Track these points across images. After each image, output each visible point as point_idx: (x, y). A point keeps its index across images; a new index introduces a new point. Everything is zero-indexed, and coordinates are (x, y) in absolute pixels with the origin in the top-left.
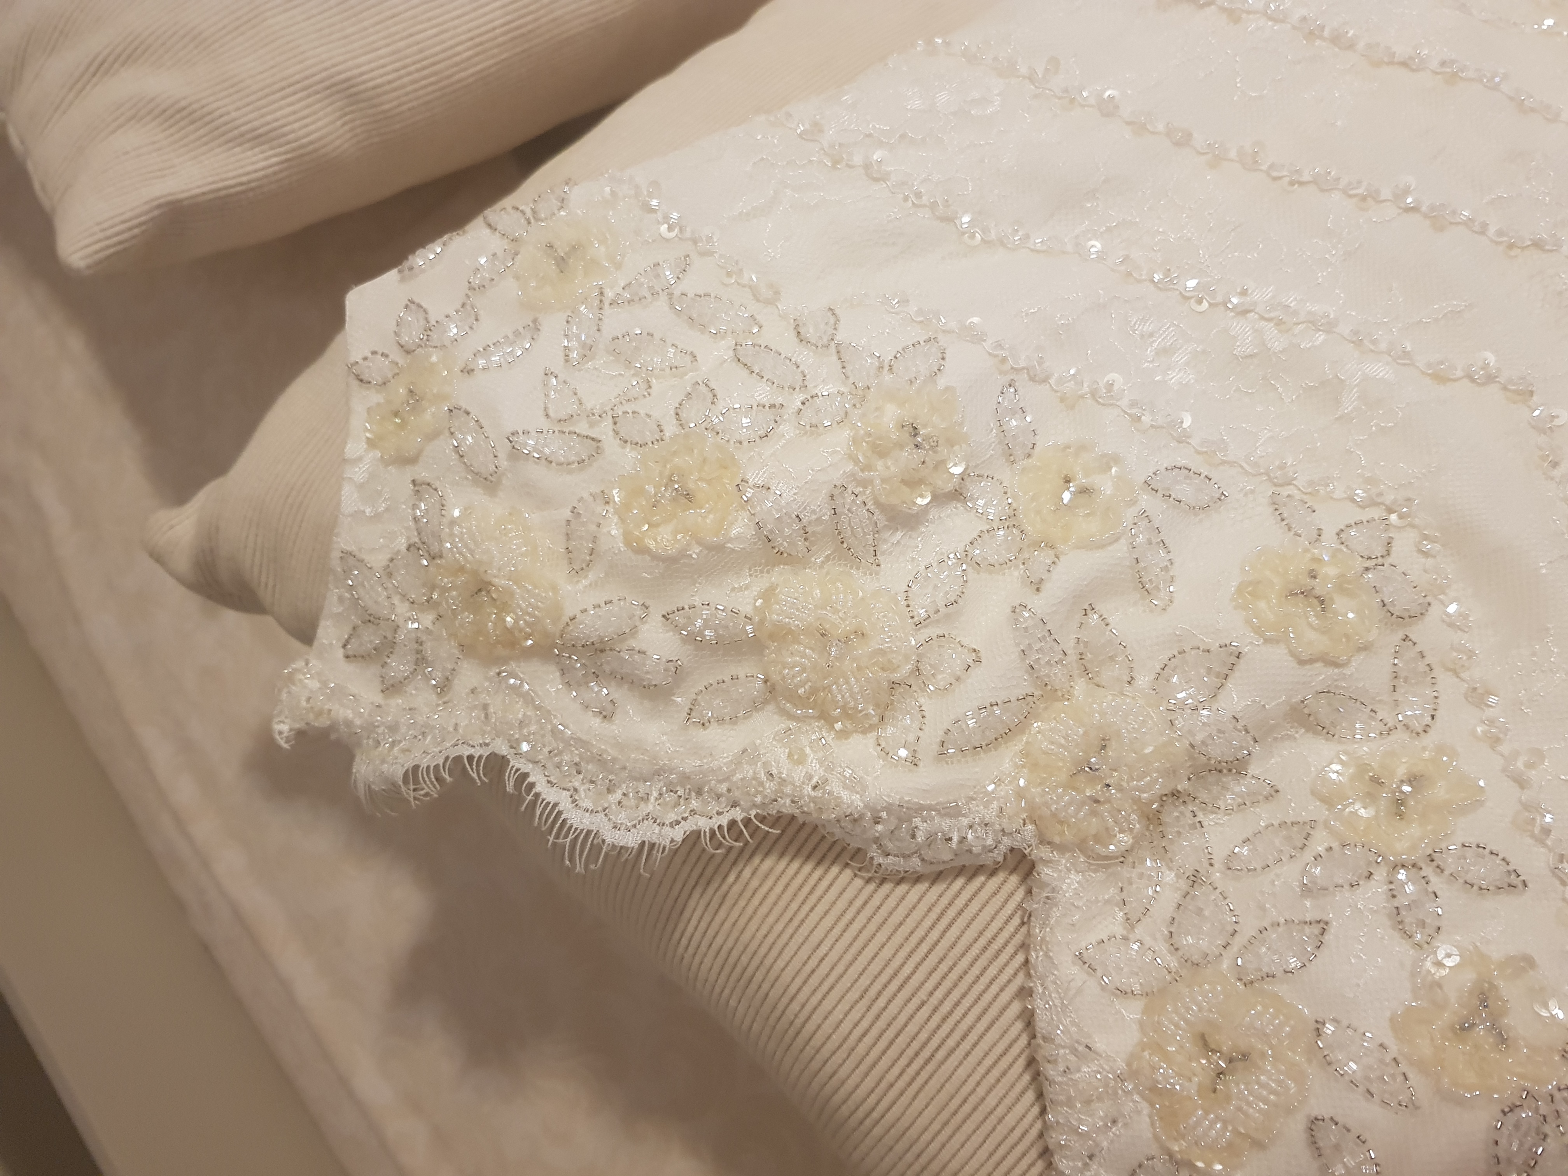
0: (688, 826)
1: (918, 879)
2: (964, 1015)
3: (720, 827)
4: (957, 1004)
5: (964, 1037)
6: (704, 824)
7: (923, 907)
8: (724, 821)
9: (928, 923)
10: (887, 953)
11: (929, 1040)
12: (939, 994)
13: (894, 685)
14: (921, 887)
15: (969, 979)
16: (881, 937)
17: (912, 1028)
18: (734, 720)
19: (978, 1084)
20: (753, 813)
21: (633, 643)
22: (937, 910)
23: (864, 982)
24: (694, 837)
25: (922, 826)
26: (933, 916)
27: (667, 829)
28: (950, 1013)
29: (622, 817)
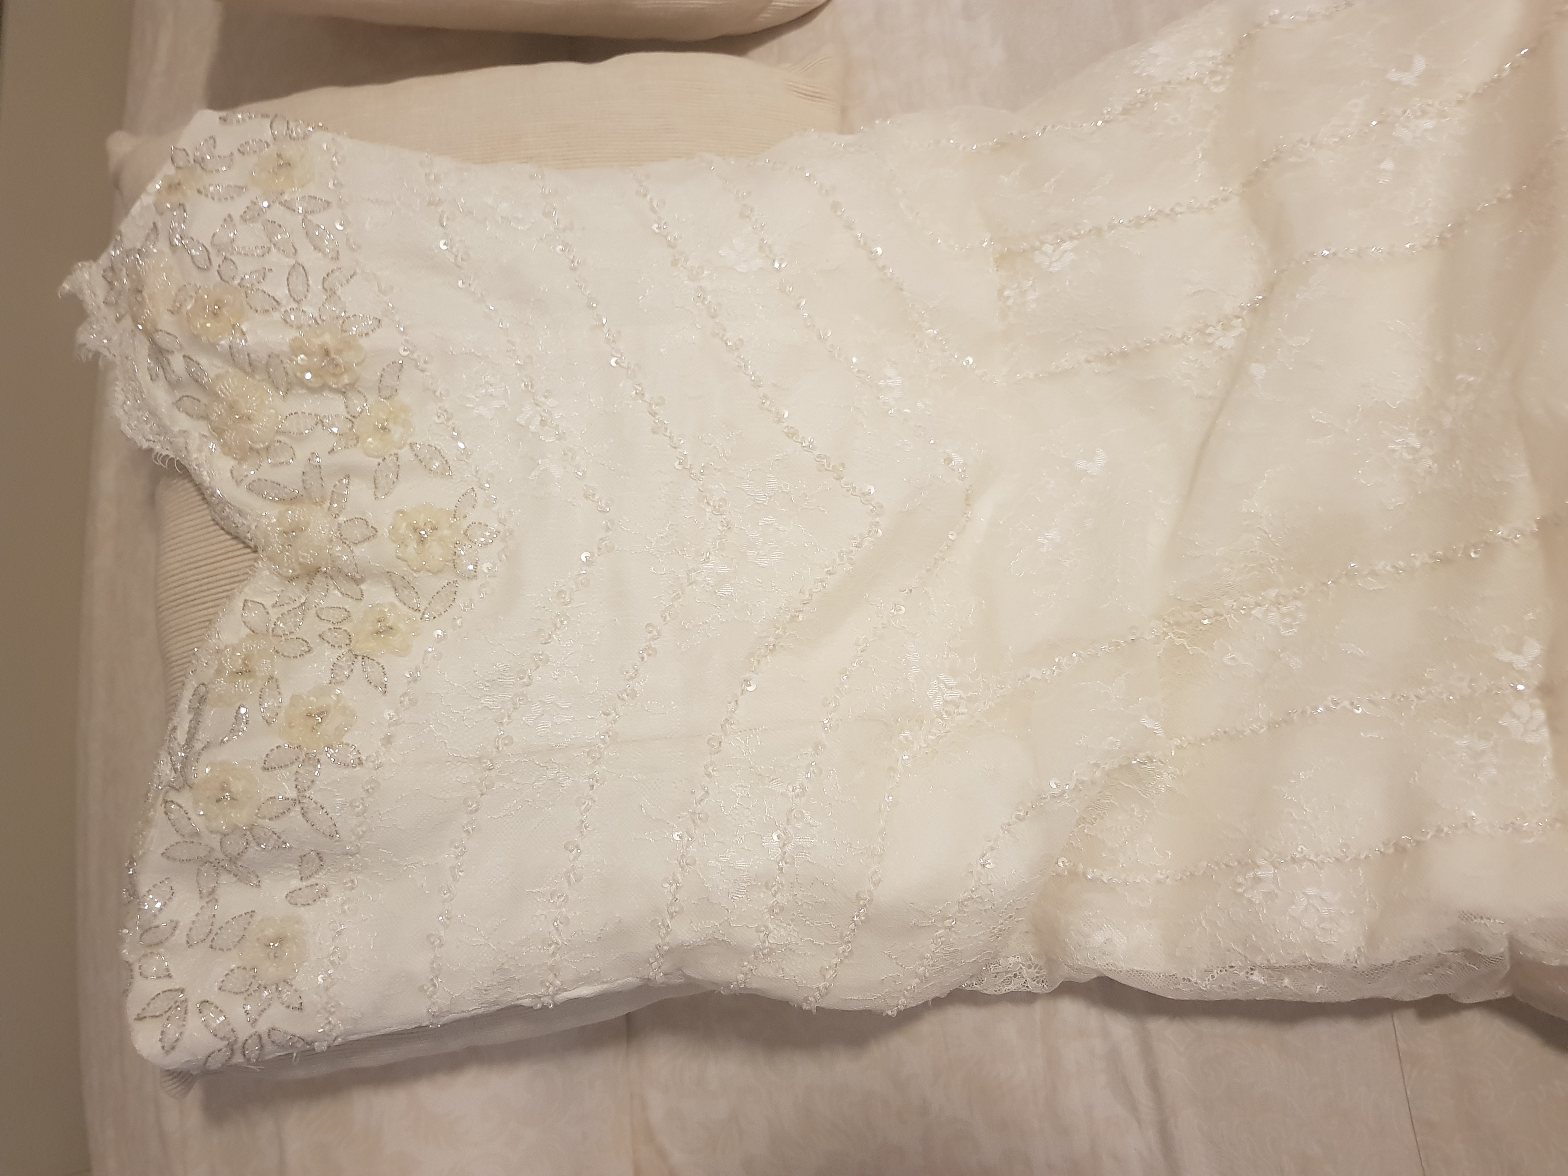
0: (151, 445)
1: (228, 533)
2: (208, 596)
3: (161, 455)
4: (208, 590)
5: (203, 603)
6: (158, 448)
7: (223, 544)
8: (164, 453)
9: (220, 552)
10: (199, 552)
11: (192, 595)
12: (206, 581)
13: (251, 448)
14: (228, 537)
15: (219, 584)
16: (202, 544)
17: (189, 586)
18: (191, 416)
19: (195, 624)
20: (178, 458)
21: (170, 357)
22: (226, 549)
23: (185, 556)
24: (150, 450)
25: (227, 510)
26: (223, 551)
27: (144, 440)
28: (204, 591)
29: (134, 423)
